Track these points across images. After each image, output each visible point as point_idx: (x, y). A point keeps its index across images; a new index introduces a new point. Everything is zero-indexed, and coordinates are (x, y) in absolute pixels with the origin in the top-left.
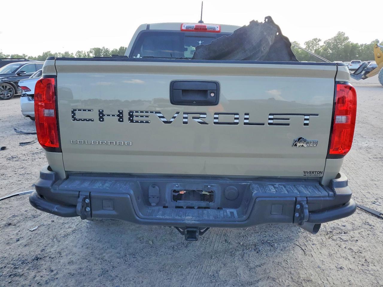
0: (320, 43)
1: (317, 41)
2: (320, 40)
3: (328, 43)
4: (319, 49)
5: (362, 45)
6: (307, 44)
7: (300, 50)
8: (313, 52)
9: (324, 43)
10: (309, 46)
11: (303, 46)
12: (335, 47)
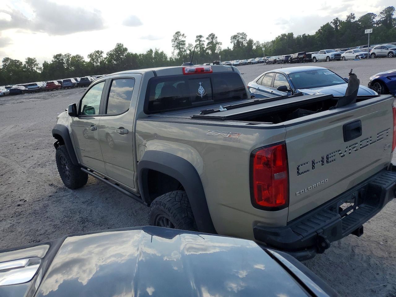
0: (103, 55)
1: (100, 53)
2: (102, 52)
3: (111, 55)
4: (103, 61)
5: (140, 55)
6: (90, 57)
7: (85, 63)
8: (99, 64)
9: (107, 55)
10: (92, 58)
11: (87, 60)
12: (118, 59)
